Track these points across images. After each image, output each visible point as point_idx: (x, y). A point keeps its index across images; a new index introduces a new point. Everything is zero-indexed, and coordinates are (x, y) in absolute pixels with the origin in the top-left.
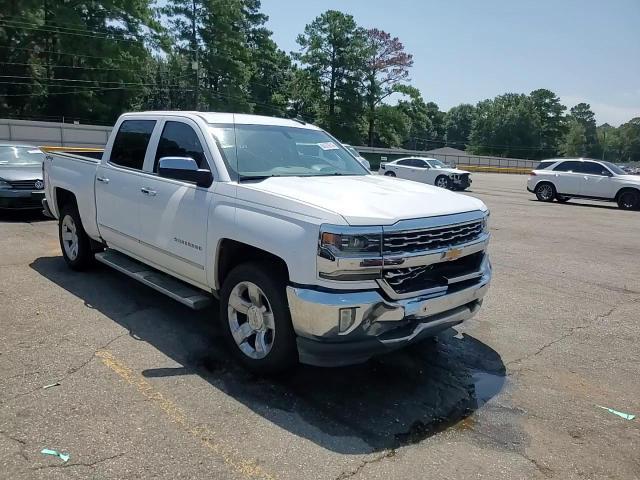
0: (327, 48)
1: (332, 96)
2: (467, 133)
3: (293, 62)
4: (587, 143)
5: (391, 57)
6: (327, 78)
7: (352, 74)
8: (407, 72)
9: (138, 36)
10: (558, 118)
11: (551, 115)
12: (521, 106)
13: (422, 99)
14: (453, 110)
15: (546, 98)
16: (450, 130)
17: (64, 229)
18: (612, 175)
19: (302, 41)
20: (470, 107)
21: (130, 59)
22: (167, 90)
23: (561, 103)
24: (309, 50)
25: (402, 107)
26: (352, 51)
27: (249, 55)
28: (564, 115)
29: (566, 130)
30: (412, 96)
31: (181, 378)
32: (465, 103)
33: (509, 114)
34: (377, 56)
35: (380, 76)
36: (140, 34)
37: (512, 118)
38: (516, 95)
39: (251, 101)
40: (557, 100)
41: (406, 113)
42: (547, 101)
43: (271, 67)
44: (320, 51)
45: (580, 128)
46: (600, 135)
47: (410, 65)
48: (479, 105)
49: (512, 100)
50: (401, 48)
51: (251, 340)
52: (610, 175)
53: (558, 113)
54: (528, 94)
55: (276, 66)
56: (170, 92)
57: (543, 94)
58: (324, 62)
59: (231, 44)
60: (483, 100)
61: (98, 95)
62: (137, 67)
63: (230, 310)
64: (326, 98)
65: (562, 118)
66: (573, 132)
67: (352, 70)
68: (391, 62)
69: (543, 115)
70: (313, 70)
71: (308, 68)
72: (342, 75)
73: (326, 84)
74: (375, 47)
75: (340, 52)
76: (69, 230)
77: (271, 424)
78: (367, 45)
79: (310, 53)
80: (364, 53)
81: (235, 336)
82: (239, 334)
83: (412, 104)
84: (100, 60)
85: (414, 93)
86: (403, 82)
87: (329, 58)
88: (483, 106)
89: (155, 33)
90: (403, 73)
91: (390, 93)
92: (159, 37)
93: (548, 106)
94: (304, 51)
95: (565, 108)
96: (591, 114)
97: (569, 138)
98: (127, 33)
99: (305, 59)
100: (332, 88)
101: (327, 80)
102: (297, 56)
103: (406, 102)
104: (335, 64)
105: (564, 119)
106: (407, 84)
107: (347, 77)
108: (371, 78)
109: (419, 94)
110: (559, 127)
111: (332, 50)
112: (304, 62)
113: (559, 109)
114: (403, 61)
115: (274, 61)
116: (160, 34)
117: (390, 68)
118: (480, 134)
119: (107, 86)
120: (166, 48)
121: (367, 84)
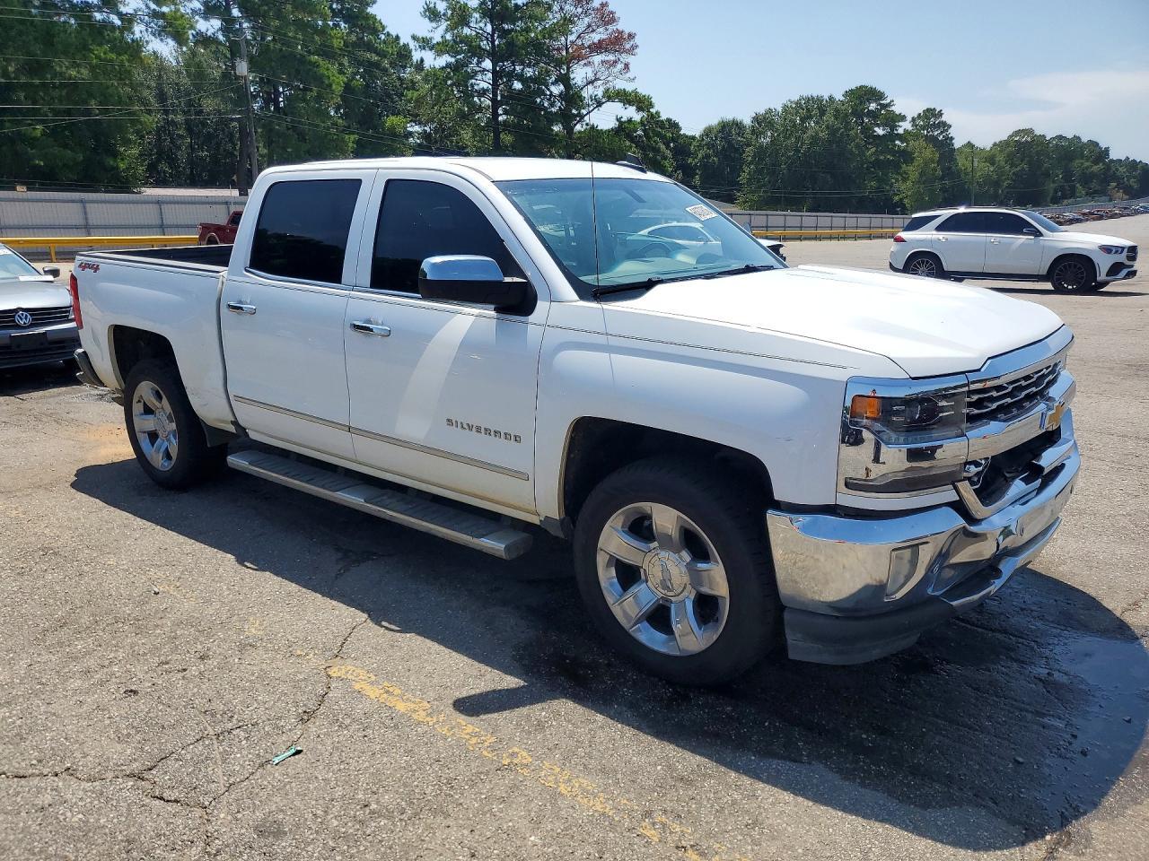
0: (479, 26)
1: (496, 115)
2: (737, 170)
3: (416, 56)
4: (942, 178)
5: (596, 37)
6: (484, 82)
7: (529, 72)
8: (627, 66)
9: (120, 15)
10: (892, 136)
11: (880, 131)
12: (829, 118)
13: (658, 113)
14: (708, 132)
15: (869, 101)
16: (705, 166)
17: (137, 408)
18: (1041, 235)
19: (432, 14)
20: (737, 125)
21: (111, 61)
22: (180, 118)
23: (897, 109)
24: (447, 31)
25: (623, 128)
26: (527, 30)
27: (337, 43)
28: (901, 131)
29: (907, 156)
30: (639, 109)
31: (539, 711)
32: (729, 117)
33: (810, 133)
34: (572, 38)
35: (579, 74)
36: (123, 9)
37: (815, 139)
38: (819, 100)
39: (347, 130)
40: (888, 105)
41: (632, 139)
42: (873, 106)
43: (377, 65)
44: (466, 31)
45: (930, 152)
46: (961, 162)
47: (631, 51)
48: (756, 119)
49: (811, 108)
50: (613, 20)
51: (659, 617)
52: (1038, 234)
53: (893, 127)
54: (839, 96)
55: (386, 63)
56: (187, 122)
57: (865, 95)
58: (477, 52)
59: (300, 25)
60: (763, 112)
61: (54, 133)
62: (124, 75)
63: (601, 560)
64: (483, 118)
65: (899, 137)
66: (919, 161)
67: (529, 65)
68: (598, 47)
69: (867, 131)
70: (456, 68)
71: (448, 65)
72: (512, 76)
73: (483, 93)
74: (568, 21)
75: (504, 33)
76: (148, 411)
77: (787, 796)
78: (553, 18)
79: (449, 37)
80: (551, 33)
81: (617, 611)
82: (627, 607)
83: (642, 122)
84: (48, 65)
85: (642, 103)
86: (620, 84)
87: (485, 44)
88: (763, 121)
89: (153, 6)
90: (620, 66)
91: (599, 104)
92: (163, 15)
93: (874, 115)
94: (438, 33)
95: (903, 118)
96: (945, 126)
97: (912, 171)
98: (100, 10)
99: (440, 48)
100: (494, 100)
101: (484, 85)
102: (425, 43)
103: (630, 121)
104: (495, 56)
105: (901, 137)
106: (629, 87)
107: (521, 78)
108: (565, 80)
109: (651, 105)
110: (893, 153)
111: (489, 28)
112: (440, 53)
113: (893, 120)
114: (618, 44)
115: (382, 54)
116: (165, 9)
117: (597, 59)
118: (759, 171)
119: (68, 112)
120: (179, 38)
121: (557, 89)
